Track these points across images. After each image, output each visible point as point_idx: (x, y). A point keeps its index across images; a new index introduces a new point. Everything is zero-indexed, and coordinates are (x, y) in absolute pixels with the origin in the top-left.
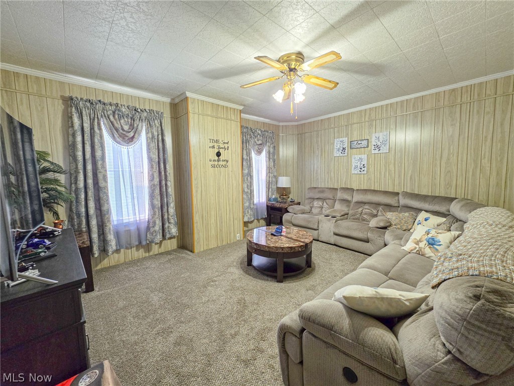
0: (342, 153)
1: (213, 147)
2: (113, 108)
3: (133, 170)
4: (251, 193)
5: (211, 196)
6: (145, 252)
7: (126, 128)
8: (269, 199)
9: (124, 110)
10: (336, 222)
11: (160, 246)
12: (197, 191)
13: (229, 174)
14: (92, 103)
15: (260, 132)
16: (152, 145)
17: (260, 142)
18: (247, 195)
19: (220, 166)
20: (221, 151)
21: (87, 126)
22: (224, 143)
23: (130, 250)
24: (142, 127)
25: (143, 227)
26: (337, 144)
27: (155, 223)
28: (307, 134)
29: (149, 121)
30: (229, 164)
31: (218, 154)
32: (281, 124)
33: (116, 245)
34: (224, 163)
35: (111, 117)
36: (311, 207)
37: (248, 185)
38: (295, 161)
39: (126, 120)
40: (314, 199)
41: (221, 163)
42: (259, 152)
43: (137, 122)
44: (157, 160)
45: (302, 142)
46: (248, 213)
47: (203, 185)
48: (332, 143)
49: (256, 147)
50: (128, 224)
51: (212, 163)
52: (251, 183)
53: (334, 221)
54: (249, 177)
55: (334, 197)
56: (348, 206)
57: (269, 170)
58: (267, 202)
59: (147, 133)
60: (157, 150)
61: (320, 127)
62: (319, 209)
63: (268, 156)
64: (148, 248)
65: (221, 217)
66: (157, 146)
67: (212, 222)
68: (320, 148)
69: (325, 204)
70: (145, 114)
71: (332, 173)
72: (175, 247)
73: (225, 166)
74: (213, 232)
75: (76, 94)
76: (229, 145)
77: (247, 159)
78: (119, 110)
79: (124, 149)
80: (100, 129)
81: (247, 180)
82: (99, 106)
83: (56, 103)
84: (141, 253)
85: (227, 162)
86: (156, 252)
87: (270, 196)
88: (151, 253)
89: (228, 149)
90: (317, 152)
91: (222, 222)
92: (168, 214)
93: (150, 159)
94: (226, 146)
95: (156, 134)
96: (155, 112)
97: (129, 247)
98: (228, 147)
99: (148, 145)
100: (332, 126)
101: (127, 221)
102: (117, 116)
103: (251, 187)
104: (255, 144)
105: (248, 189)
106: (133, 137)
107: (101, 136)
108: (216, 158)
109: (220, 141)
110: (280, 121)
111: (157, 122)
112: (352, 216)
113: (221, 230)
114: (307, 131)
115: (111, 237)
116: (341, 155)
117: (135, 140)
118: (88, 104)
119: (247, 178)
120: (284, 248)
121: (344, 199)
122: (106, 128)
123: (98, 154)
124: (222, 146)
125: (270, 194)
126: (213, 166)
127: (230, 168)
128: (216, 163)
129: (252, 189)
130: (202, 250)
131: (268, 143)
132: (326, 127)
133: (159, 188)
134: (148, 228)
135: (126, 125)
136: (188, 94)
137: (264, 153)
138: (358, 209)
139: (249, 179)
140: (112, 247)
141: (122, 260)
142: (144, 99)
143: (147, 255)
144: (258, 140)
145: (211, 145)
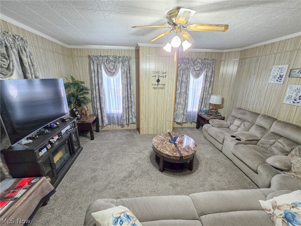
0: (277, 80)
1: (155, 76)
2: (106, 58)
3: (116, 88)
4: (185, 105)
5: (152, 106)
6: (121, 127)
7: (112, 68)
8: (200, 110)
9: (111, 58)
10: (237, 144)
11: (128, 126)
12: (143, 102)
13: (165, 93)
14: (97, 58)
15: (200, 61)
16: (124, 76)
17: (198, 69)
18: (182, 106)
19: (159, 88)
20: (160, 78)
21: (96, 69)
22: (163, 73)
23: (115, 125)
24: (119, 66)
25: (120, 116)
26: (275, 71)
27: (124, 115)
28: (247, 60)
29: (123, 62)
30: (166, 86)
31: (158, 81)
32: (225, 51)
33: (108, 122)
34: (162, 86)
35: (105, 63)
36: (231, 124)
37: (183, 99)
38: (232, 82)
39: (112, 63)
40: (236, 118)
41: (160, 86)
42: (197, 76)
43: (117, 64)
44: (126, 84)
45: (241, 66)
46: (181, 117)
47: (147, 99)
48: (270, 69)
49: (194, 73)
50: (113, 114)
51: (154, 86)
52: (186, 98)
53: (235, 143)
54: (185, 94)
55: (253, 122)
56: (263, 134)
57: (204, 89)
58: (198, 112)
59: (121, 70)
60: (126, 79)
61: (261, 52)
62: (236, 128)
63: (204, 79)
64: (122, 126)
65: (157, 118)
66: (126, 76)
67: (151, 120)
68: (256, 74)
69: (242, 125)
70: (121, 59)
71: (262, 99)
72: (136, 128)
73: (162, 88)
74: (152, 126)
75: (93, 54)
76: (167, 74)
77: (185, 82)
78: (109, 59)
79: (112, 79)
80: (101, 70)
81: (184, 96)
82: (101, 58)
83: (86, 59)
84: (119, 128)
85: (164, 85)
86: (126, 129)
87: (202, 108)
88: (124, 129)
89: (165, 77)
90: (253, 78)
91: (158, 121)
92: (132, 112)
93: (123, 84)
94: (164, 75)
95: (126, 69)
96: (126, 57)
97: (114, 124)
98: (166, 76)
99: (122, 76)
100: (275, 52)
101: (113, 112)
102: (108, 62)
103: (185, 101)
104: (194, 70)
105: (184, 102)
106: (114, 73)
107: (101, 73)
108: (157, 83)
109: (160, 72)
110: (223, 49)
111: (127, 63)
112: (262, 144)
113: (157, 126)
114: (248, 57)
115: (105, 119)
116: (276, 82)
117: (115, 74)
118: (96, 58)
119: (184, 95)
120: (164, 153)
121: (262, 125)
122: (104, 68)
123: (100, 82)
124: (161, 75)
125: (202, 107)
126: (154, 88)
127: (166, 89)
128: (156, 86)
129: (186, 102)
130: (144, 134)
131: (206, 69)
132: (268, 52)
133: (127, 98)
134: (121, 117)
135: (112, 66)
136: (139, 44)
137: (202, 77)
138: (270, 139)
139: (185, 95)
140: (105, 123)
141: (112, 129)
142: (122, 50)
143: (122, 129)
144: (197, 67)
145: (154, 75)
